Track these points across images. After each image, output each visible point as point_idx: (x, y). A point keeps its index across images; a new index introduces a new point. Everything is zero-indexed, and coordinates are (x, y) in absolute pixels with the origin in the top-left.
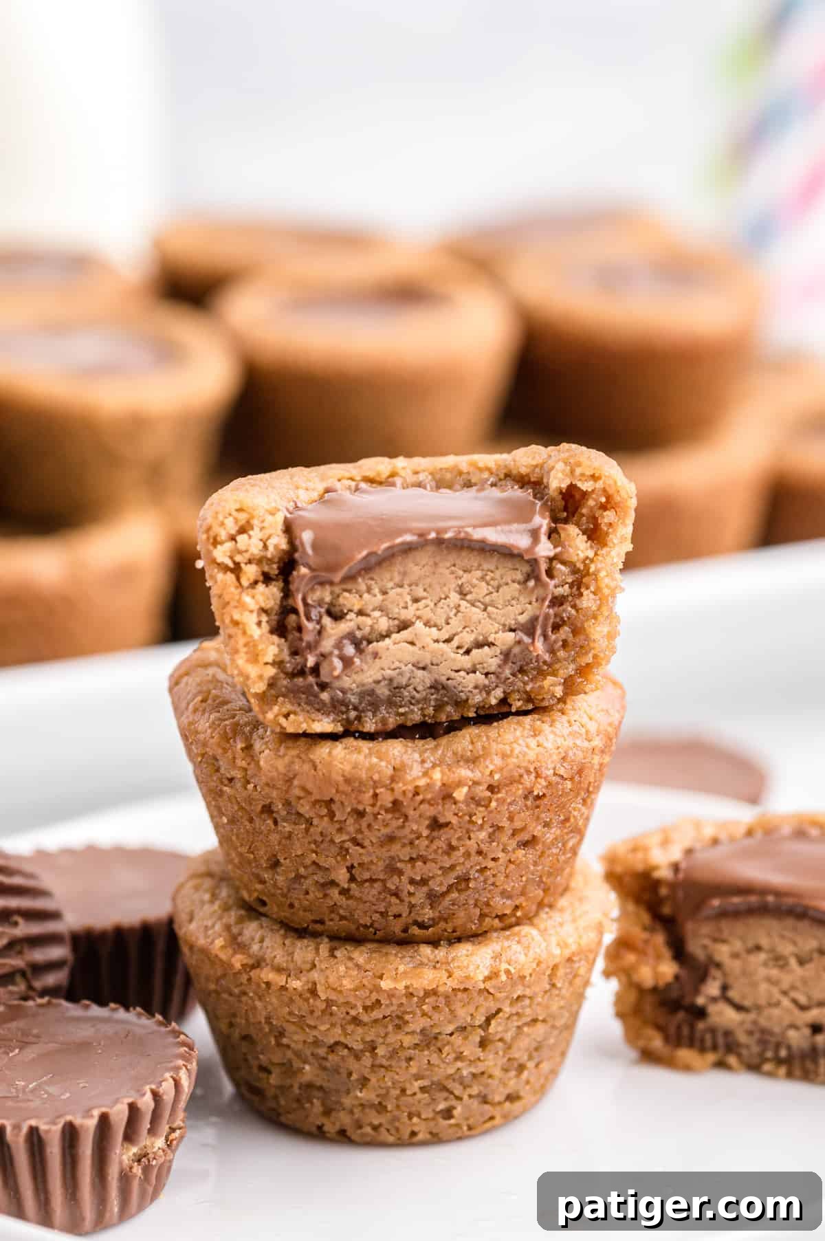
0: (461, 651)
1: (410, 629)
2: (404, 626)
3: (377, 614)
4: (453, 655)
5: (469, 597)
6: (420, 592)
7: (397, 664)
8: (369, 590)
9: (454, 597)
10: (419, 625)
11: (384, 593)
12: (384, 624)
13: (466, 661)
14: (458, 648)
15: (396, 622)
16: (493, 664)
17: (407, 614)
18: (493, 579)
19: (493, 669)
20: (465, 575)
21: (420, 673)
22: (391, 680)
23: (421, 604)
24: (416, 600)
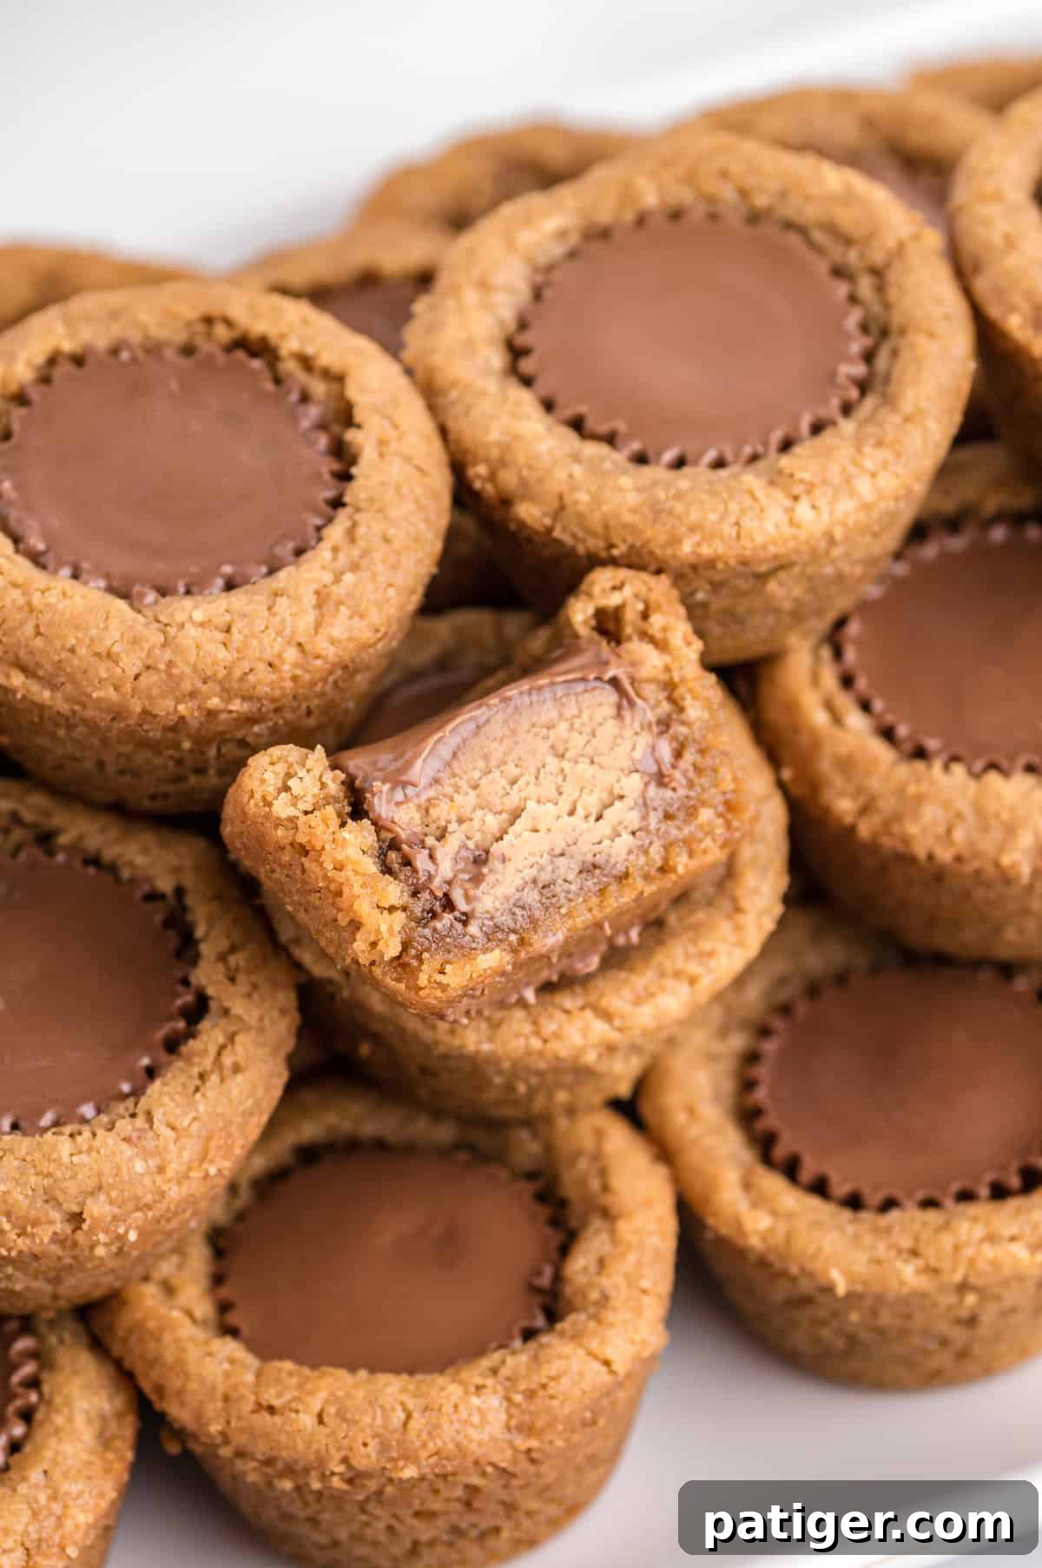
0: (592, 818)
1: (524, 814)
2: (516, 815)
3: (479, 813)
4: (585, 826)
5: (568, 755)
6: (512, 770)
7: (532, 860)
8: (457, 790)
9: (552, 763)
10: (531, 805)
11: (475, 787)
12: (493, 823)
13: (604, 827)
14: (587, 817)
15: (505, 816)
16: (633, 818)
17: (513, 800)
18: (583, 725)
19: (636, 825)
20: (551, 732)
21: (562, 861)
22: (535, 881)
23: (521, 782)
24: (513, 782)
